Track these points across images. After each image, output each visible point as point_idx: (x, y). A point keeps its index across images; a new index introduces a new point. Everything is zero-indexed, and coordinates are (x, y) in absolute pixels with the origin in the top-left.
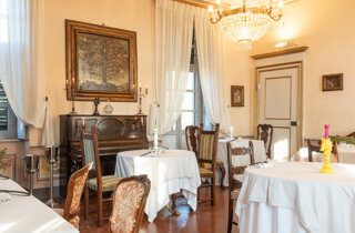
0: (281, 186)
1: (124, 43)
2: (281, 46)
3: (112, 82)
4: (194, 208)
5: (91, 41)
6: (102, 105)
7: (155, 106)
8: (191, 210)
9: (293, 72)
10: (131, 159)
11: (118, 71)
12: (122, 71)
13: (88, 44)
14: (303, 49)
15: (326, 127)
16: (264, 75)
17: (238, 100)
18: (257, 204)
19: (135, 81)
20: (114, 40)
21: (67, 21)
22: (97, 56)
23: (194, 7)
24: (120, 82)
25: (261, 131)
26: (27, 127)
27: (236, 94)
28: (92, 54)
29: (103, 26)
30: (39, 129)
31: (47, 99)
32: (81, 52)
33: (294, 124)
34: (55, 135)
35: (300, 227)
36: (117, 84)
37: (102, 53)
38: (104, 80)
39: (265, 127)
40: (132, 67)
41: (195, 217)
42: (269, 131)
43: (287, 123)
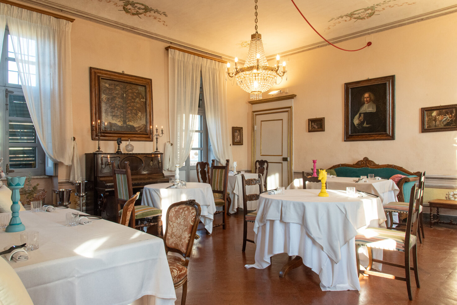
0: (292, 206)
1: (141, 89)
2: (274, 93)
3: (131, 124)
4: (210, 231)
5: (112, 87)
6: (124, 144)
7: (169, 145)
8: (207, 233)
9: (284, 116)
10: (157, 191)
11: (136, 114)
12: (140, 114)
13: (110, 89)
14: (292, 97)
15: (314, 162)
16: (259, 118)
17: (237, 139)
18: (272, 222)
19: (151, 123)
20: (133, 86)
21: (91, 69)
22: (118, 101)
23: (201, 58)
24: (138, 124)
25: (258, 166)
26: (56, 165)
27: (236, 134)
28: (113, 99)
29: (123, 74)
30: (67, 166)
31: (74, 139)
32: (104, 97)
33: (285, 159)
34: (81, 172)
35: (307, 237)
36: (136, 125)
37: (122, 97)
38: (125, 122)
39: (262, 163)
40: (148, 110)
41: (211, 238)
42: (265, 166)
43: (279, 159)
